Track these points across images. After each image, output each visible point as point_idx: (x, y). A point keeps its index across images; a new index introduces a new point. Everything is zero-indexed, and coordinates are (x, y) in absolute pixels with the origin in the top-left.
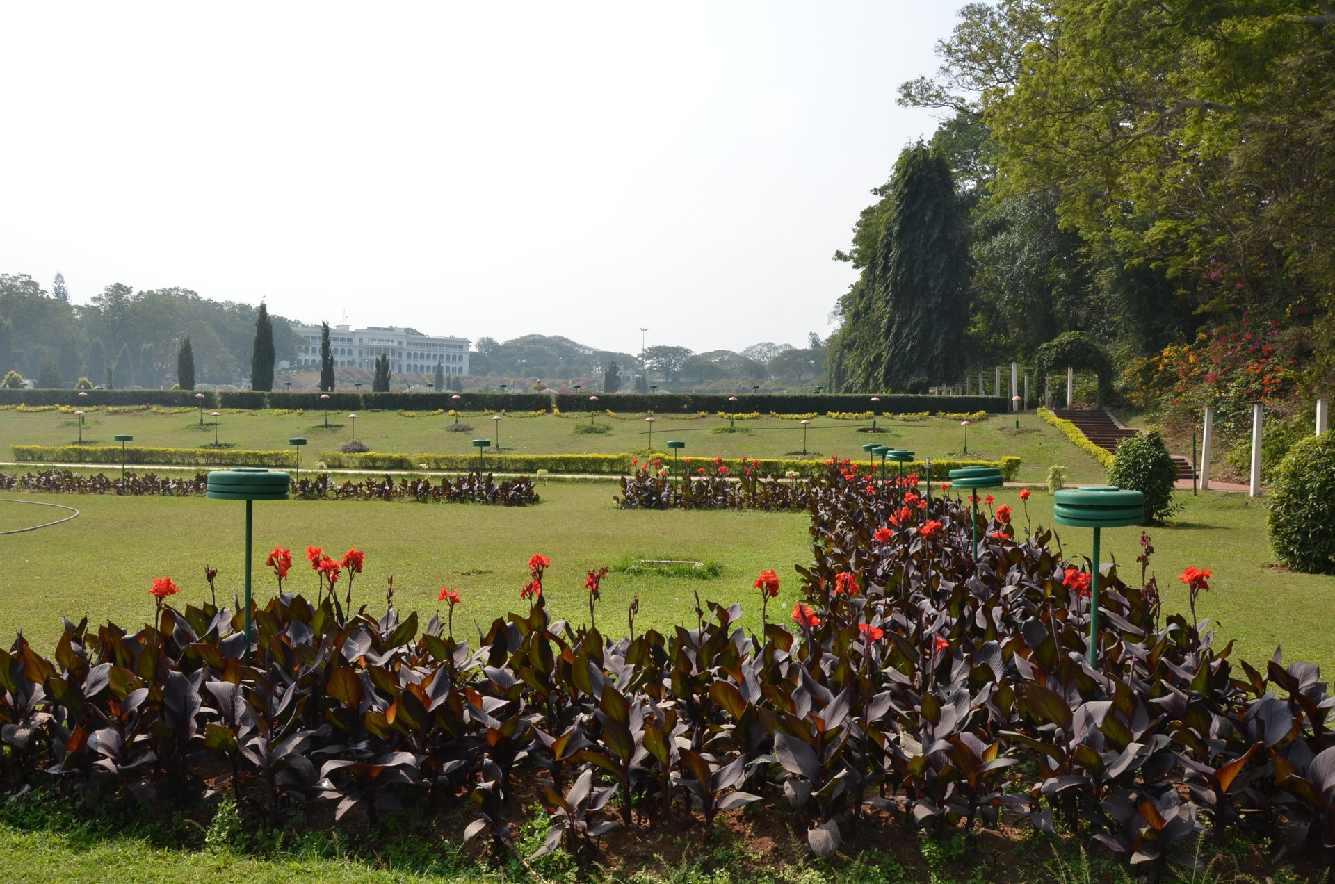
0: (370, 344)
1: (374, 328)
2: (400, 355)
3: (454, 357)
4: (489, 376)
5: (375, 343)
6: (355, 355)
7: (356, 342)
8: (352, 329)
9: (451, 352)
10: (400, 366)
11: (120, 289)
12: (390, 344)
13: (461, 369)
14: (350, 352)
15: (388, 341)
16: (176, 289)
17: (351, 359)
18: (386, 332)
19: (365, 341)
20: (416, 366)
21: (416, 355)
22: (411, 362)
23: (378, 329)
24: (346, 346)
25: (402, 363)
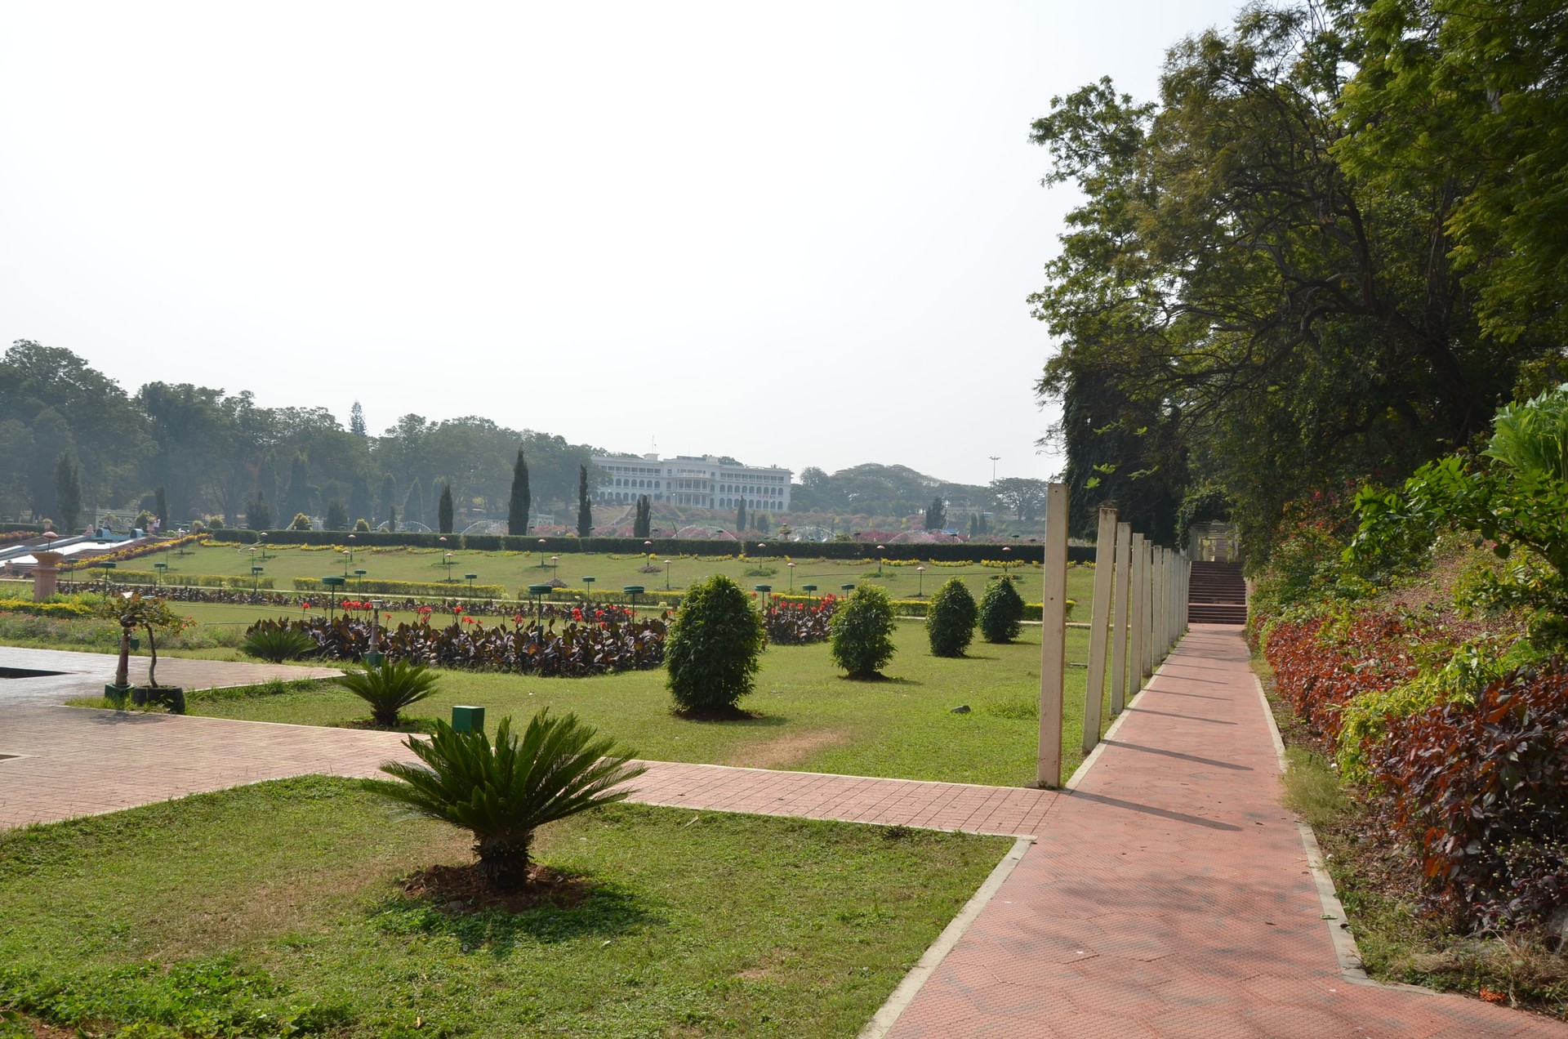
0: (679, 475)
1: (684, 458)
2: (712, 488)
3: (773, 490)
4: (811, 512)
5: (685, 475)
6: (663, 488)
7: (664, 473)
8: (660, 459)
9: (770, 485)
10: (712, 501)
11: (413, 420)
12: (701, 475)
13: (780, 504)
14: (657, 485)
15: (700, 472)
16: (473, 418)
17: (658, 492)
18: (698, 462)
19: (674, 472)
20: (730, 500)
21: (730, 487)
22: (725, 496)
23: (689, 458)
24: (653, 477)
25: (713, 497)
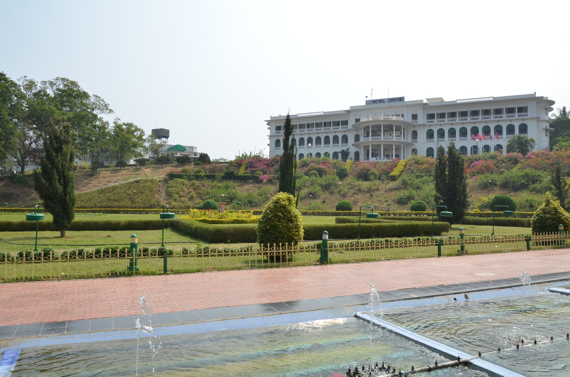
1: (374, 102)
2: (415, 134)
6: (351, 142)
7: (352, 124)
10: (415, 152)
12: (400, 120)
14: (345, 139)
17: (345, 148)
18: (392, 104)
20: (441, 149)
21: (441, 132)
22: (435, 144)
23: (381, 101)
24: (340, 132)
25: (416, 146)
